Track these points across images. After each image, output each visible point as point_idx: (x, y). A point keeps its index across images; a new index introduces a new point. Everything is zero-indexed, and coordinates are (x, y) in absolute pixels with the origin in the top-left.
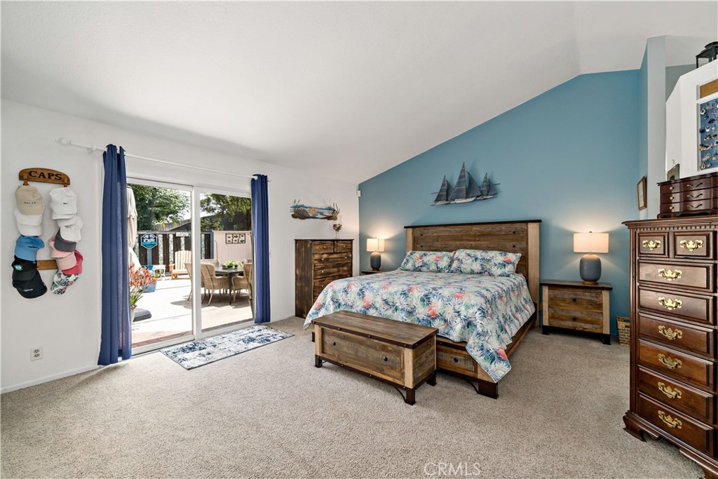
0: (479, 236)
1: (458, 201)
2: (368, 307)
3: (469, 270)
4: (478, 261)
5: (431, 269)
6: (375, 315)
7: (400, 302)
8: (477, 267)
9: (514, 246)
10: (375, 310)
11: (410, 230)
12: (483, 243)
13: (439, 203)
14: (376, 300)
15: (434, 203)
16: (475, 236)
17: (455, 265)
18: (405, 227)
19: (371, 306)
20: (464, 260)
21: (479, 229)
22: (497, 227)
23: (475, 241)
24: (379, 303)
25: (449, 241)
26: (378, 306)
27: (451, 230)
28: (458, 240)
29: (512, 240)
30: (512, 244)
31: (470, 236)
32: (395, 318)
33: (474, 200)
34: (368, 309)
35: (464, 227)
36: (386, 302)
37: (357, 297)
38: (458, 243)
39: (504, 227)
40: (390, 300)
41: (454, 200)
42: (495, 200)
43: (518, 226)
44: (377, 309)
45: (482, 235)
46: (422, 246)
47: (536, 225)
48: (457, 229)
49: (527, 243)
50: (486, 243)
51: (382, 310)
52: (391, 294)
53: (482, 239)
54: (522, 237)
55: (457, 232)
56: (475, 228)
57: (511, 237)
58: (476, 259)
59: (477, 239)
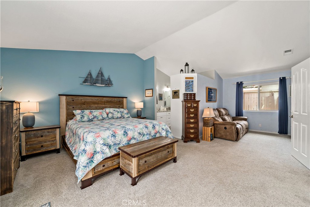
0: (106, 102)
1: (97, 85)
2: (130, 140)
3: (116, 117)
4: (119, 113)
5: (99, 119)
6: (134, 143)
7: (145, 131)
8: (119, 115)
9: (119, 107)
10: (134, 140)
11: (64, 98)
12: (108, 105)
13: (86, 84)
14: (135, 134)
15: (82, 83)
16: (105, 102)
17: (110, 115)
18: (59, 95)
19: (132, 139)
20: (114, 113)
21: (106, 99)
22: (114, 99)
23: (105, 104)
24: (136, 135)
25: (92, 104)
26: (135, 137)
27: (93, 99)
28: (96, 104)
29: (118, 104)
30: (118, 106)
31: (102, 102)
32: (144, 140)
33: (105, 86)
34: (130, 141)
35: (100, 98)
36: (140, 133)
37: (123, 136)
38: (96, 105)
39: (116, 99)
40: (141, 132)
41: (96, 84)
42: (111, 88)
43: (121, 99)
44: (135, 139)
45: (108, 102)
46: (73, 108)
47: (125, 99)
48: (96, 99)
49: (123, 105)
50: (109, 105)
51: (138, 138)
52: (141, 129)
53: (107, 104)
54: (122, 103)
55: (96, 100)
56: (104, 99)
57: (118, 103)
58: (118, 112)
59: (106, 104)
